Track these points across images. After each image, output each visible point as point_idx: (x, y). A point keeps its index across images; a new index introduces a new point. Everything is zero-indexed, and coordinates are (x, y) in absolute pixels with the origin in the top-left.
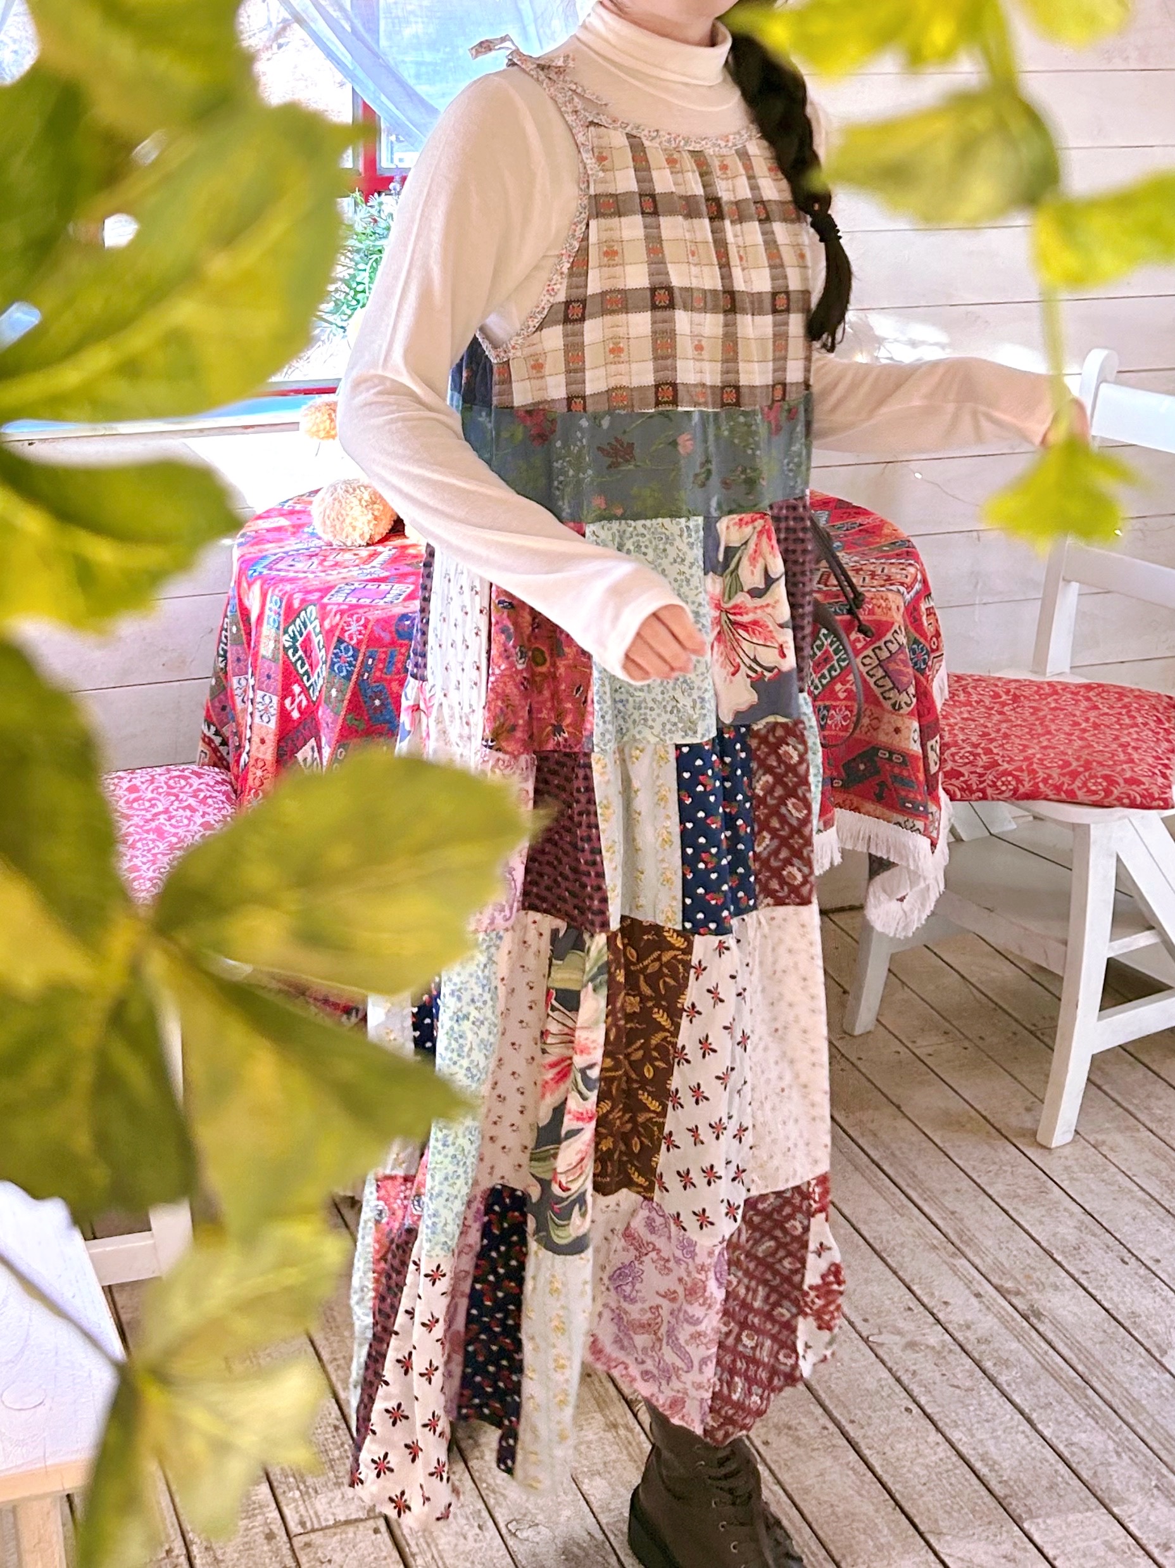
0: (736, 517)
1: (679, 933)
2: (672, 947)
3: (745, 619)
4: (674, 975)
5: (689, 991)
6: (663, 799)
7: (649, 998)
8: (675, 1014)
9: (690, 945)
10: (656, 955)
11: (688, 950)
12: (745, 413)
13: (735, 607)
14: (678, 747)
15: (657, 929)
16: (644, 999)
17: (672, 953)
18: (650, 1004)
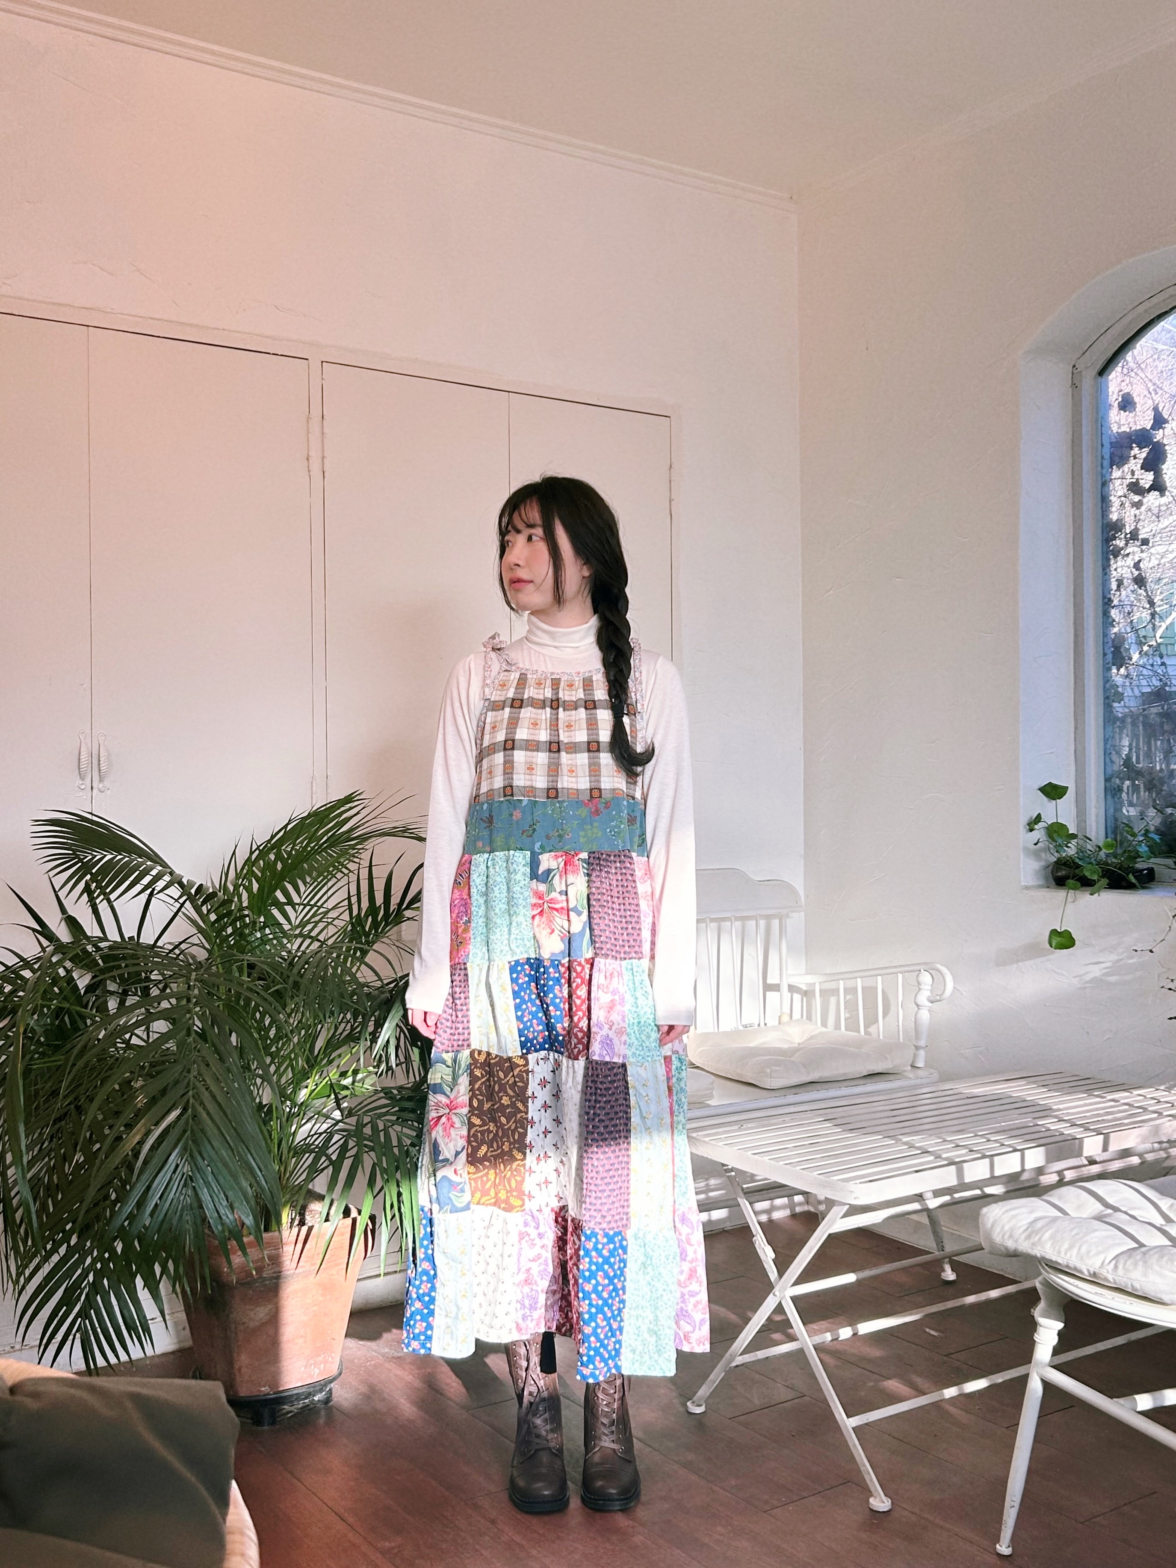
0: (553, 854)
1: (521, 1057)
2: (519, 1066)
3: (557, 906)
4: (522, 1081)
5: (529, 1087)
6: (505, 989)
7: (513, 1097)
8: (525, 1102)
9: (527, 1060)
10: (511, 1074)
11: (527, 1064)
12: (559, 802)
13: (551, 899)
14: (509, 963)
15: (509, 1059)
16: (511, 1097)
17: (518, 1069)
18: (514, 1100)
